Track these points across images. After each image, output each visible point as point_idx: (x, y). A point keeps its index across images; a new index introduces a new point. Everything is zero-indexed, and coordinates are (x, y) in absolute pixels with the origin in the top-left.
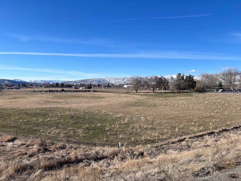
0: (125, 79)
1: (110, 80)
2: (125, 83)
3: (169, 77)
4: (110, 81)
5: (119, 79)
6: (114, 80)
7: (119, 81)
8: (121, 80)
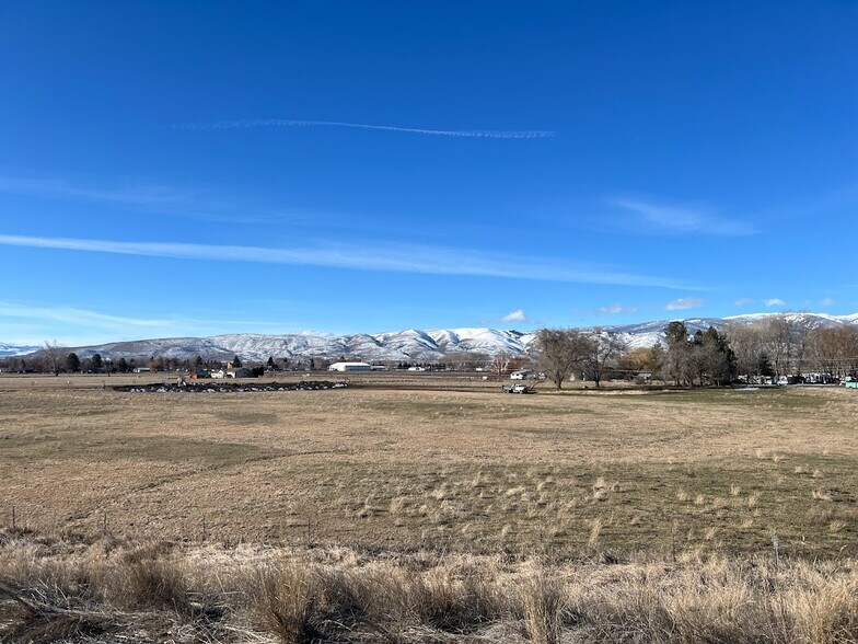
0: (290, 340)
1: (233, 344)
2: (291, 355)
3: (444, 336)
4: (233, 349)
5: (266, 340)
6: (249, 344)
7: (267, 347)
8: (277, 344)
